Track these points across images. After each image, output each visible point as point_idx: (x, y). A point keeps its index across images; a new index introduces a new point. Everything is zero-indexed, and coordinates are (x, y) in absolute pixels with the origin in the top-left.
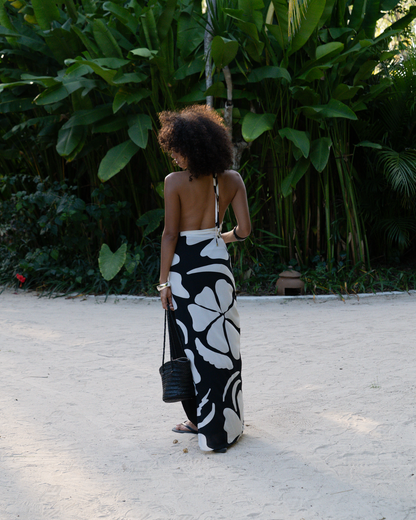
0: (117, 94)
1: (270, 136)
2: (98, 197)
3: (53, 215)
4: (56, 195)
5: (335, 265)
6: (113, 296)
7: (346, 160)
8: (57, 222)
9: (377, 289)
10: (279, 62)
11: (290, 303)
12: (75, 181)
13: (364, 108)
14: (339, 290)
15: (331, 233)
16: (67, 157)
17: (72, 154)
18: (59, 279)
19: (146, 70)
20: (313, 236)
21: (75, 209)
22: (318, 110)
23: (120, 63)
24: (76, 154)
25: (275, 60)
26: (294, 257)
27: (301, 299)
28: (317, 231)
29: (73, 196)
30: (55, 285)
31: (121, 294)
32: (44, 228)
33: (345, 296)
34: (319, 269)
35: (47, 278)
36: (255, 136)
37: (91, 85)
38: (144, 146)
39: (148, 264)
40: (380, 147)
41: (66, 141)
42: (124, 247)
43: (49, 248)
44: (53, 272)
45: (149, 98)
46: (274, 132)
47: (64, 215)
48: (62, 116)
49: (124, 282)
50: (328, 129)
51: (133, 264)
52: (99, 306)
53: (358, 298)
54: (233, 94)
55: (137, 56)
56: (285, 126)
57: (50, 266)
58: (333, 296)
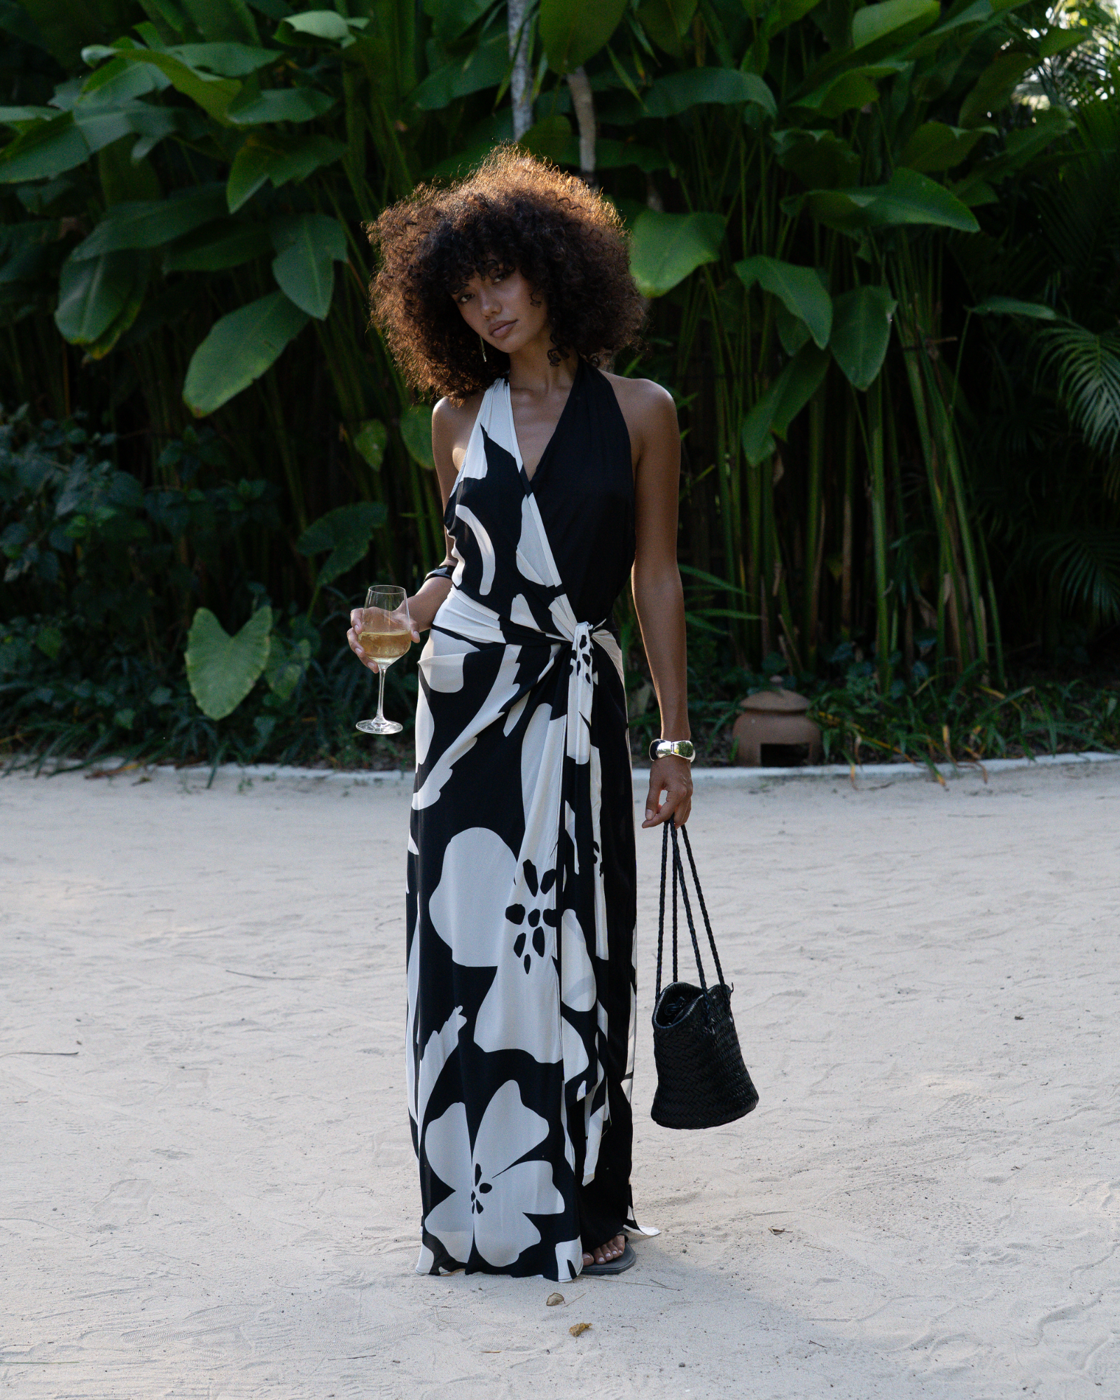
0: (242, 152)
1: (708, 280)
2: (179, 466)
3: (45, 522)
4: (50, 460)
5: (902, 673)
6: (232, 770)
7: (936, 354)
8: (56, 542)
9: (1037, 744)
10: (738, 59)
11: (779, 790)
12: (108, 417)
13: (989, 197)
14: (924, 747)
15: (890, 574)
16: (91, 346)
17: (103, 339)
18: (61, 715)
19: (329, 81)
20: (830, 584)
21: (112, 504)
22: (862, 201)
23: (250, 60)
24: (117, 335)
25: (723, 50)
26: (776, 647)
27: (813, 778)
28: (843, 569)
29: (106, 465)
30: (51, 738)
31: (258, 760)
32: (17, 561)
33: (945, 768)
34: (855, 685)
35: (25, 713)
36: (671, 279)
37: (160, 126)
38: (320, 311)
39: (338, 671)
40: (1048, 314)
41: (84, 300)
42: (263, 618)
43: (32, 621)
44: (45, 694)
45: (338, 166)
46: (719, 271)
47: (79, 521)
48: (68, 222)
49: (265, 726)
50: (882, 261)
51: (294, 673)
52: (191, 801)
53: (984, 775)
54: (598, 152)
55: (305, 37)
56: (755, 251)
57: (31, 676)
58: (909, 768)
